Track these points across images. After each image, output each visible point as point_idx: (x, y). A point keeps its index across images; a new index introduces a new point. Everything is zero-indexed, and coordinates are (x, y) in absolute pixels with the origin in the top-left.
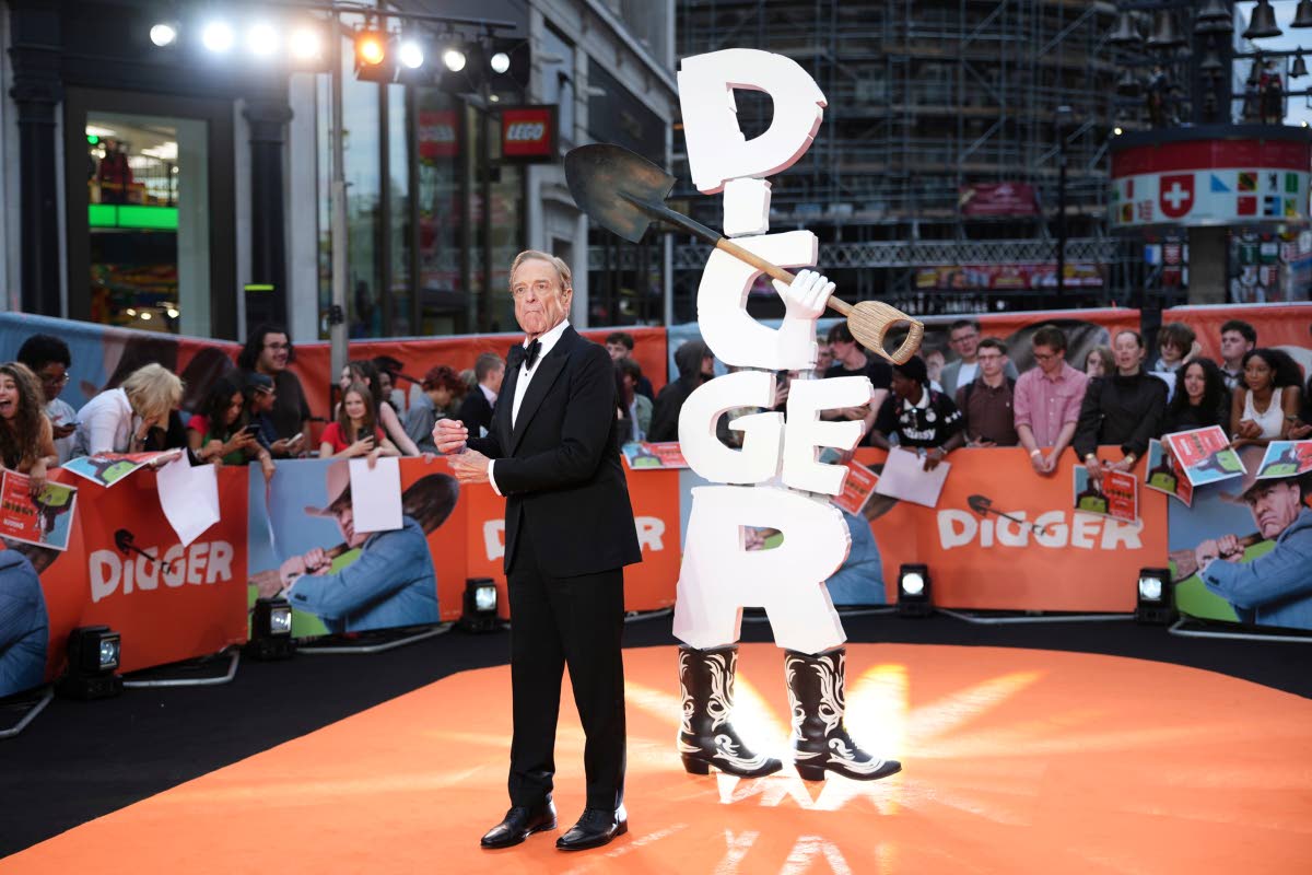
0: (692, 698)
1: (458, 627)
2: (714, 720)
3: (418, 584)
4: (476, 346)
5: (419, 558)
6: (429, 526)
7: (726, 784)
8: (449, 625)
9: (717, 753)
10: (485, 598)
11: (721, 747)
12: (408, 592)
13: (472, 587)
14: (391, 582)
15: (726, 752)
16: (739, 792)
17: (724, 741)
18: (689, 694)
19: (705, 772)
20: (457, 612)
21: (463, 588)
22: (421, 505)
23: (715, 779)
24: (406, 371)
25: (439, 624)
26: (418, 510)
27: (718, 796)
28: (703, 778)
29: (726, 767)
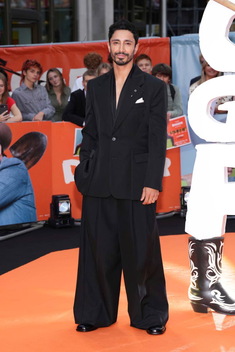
0: (197, 268)
1: (49, 225)
2: (210, 281)
3: (23, 199)
4: (52, 50)
5: (24, 183)
6: (29, 164)
7: (218, 319)
8: (43, 223)
9: (212, 301)
10: (64, 207)
11: (215, 297)
12: (18, 203)
13: (56, 201)
14: (8, 197)
15: (218, 300)
16: (226, 324)
17: (216, 293)
18: (195, 266)
19: (205, 311)
20: (48, 215)
21: (50, 201)
22: (24, 151)
23: (212, 316)
24: (8, 66)
25: (36, 223)
26: (23, 154)
27: (214, 326)
28: (204, 315)
29: (217, 309)
